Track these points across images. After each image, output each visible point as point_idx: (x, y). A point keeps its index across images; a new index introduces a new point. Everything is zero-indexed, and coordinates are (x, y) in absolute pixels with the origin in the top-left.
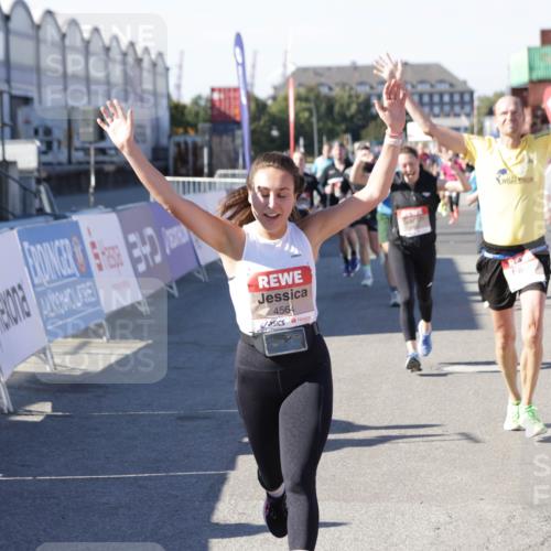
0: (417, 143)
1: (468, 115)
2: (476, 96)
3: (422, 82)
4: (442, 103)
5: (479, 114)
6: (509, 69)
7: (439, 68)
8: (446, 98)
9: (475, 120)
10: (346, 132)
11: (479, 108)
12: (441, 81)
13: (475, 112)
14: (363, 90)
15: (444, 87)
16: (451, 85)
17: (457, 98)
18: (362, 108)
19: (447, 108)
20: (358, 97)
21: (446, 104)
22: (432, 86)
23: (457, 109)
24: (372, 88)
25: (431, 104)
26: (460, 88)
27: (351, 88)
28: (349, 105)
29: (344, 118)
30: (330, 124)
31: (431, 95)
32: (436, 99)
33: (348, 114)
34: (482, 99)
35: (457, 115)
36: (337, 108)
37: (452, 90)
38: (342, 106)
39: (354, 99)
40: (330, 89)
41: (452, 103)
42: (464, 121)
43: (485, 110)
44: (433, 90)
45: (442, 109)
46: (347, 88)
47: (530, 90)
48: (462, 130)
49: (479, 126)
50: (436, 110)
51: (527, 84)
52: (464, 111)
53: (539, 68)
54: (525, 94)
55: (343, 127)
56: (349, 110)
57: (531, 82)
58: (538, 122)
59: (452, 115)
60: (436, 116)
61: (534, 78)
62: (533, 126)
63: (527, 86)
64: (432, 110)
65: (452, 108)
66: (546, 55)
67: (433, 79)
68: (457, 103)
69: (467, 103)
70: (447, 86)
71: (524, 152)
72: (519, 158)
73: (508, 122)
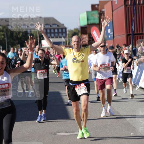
0: (45, 48)
1: (64, 37)
2: (67, 30)
4: (54, 33)
5: (68, 37)
6: (80, 19)
7: (53, 19)
8: (56, 31)
9: (67, 39)
10: (18, 44)
11: (68, 34)
12: (54, 24)
13: (67, 36)
15: (55, 26)
16: (58, 26)
17: (60, 31)
18: (24, 34)
19: (56, 34)
21: (56, 33)
22: (51, 26)
23: (60, 35)
25: (51, 33)
26: (61, 27)
29: (17, 38)
30: (12, 41)
31: (50, 30)
32: (52, 31)
34: (69, 31)
35: (61, 37)
36: (14, 34)
37: (58, 27)
38: (16, 33)
41: (58, 33)
42: (63, 40)
43: (71, 35)
44: (51, 28)
45: (54, 35)
47: (87, 27)
48: (63, 43)
49: (69, 41)
50: (53, 35)
51: (86, 25)
52: (63, 36)
53: (91, 19)
54: (86, 29)
55: (17, 42)
56: (19, 35)
57: (88, 24)
58: (91, 40)
59: (58, 37)
60: (52, 37)
61: (89, 23)
62: (89, 41)
63: (87, 26)
64: (51, 35)
65: (58, 35)
66: (94, 14)
67: (51, 24)
68: (60, 33)
69: (64, 33)
70: (57, 26)
71: (81, 53)
72: (79, 55)
73: (76, 45)
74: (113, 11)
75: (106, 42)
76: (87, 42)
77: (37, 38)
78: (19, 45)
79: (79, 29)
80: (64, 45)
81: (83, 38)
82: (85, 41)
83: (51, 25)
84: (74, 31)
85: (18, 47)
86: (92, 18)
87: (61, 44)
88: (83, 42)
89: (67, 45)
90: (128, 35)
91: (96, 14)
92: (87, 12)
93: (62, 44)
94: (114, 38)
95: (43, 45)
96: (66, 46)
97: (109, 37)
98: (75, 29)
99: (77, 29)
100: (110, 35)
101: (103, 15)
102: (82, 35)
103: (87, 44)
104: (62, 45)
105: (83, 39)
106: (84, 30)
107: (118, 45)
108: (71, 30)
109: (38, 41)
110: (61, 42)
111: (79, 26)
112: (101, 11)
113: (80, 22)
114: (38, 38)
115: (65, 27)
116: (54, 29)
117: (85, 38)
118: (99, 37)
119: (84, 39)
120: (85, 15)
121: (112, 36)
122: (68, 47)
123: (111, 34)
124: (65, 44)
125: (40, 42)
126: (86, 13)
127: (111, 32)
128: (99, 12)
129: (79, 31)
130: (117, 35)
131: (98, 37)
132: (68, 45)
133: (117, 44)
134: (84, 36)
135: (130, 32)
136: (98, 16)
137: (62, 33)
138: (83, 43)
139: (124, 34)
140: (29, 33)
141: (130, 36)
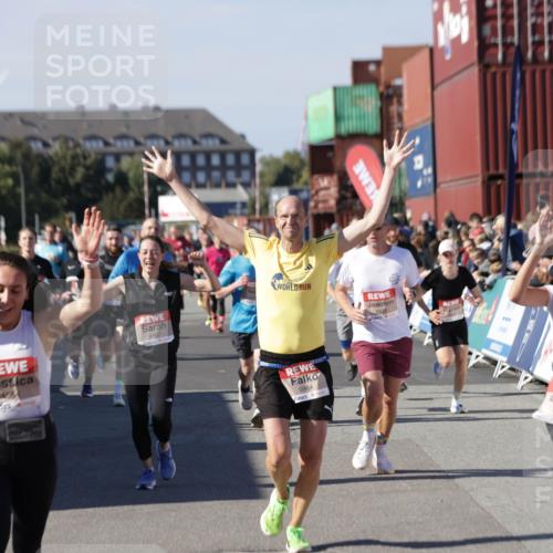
1: (246, 185)
2: (258, 156)
3: (181, 136)
4: (208, 168)
5: (262, 184)
6: (306, 118)
7: (205, 116)
8: (216, 160)
9: (257, 194)
10: (68, 208)
11: (262, 175)
12: (209, 136)
13: (258, 180)
14: (94, 147)
15: (212, 144)
16: (223, 141)
17: (230, 160)
18: (91, 172)
19: (216, 174)
20: (85, 158)
21: (216, 168)
22: (195, 142)
23: (231, 176)
24: (107, 144)
25: (194, 168)
26: (236, 146)
27: (77, 145)
28: (73, 169)
29: (66, 188)
30: (44, 196)
31: (193, 156)
32: (201, 161)
33: (72, 182)
34: (267, 162)
35: (231, 185)
36: (55, 173)
37: (224, 147)
38: (62, 170)
39: (82, 160)
40: (46, 145)
41: (224, 167)
42: (241, 194)
43: (271, 178)
44: (197, 148)
45: (209, 177)
46: (71, 144)
47: (336, 148)
48: (239, 206)
49: (263, 200)
50: (201, 177)
51: (331, 140)
52: (241, 180)
53: (350, 117)
54: (330, 154)
55: (65, 201)
56: (73, 176)
57: (339, 137)
58: (349, 195)
59: (223, 184)
60: (200, 186)
61: (344, 130)
62: (341, 200)
63: (333, 143)
64: (194, 177)
65: (224, 175)
66: (361, 97)
67: (196, 132)
68: (230, 168)
69: (246, 168)
70: (217, 142)
71: (304, 258)
72: (298, 263)
73: (287, 226)
74: (433, 88)
75: (407, 203)
76: (332, 202)
77: (140, 186)
78: (72, 215)
79: (305, 155)
80: (242, 214)
81: (317, 187)
82: (325, 201)
83: (198, 139)
84: (284, 162)
85: (67, 223)
86: (354, 112)
87: (231, 211)
88: (317, 203)
89: (257, 216)
90: (489, 180)
91: (369, 98)
92: (335, 89)
93: (238, 211)
94: (438, 190)
95: (165, 215)
96: (252, 217)
97: (419, 184)
98: (287, 155)
99: (294, 155)
100: (423, 176)
101: (395, 100)
102: (316, 176)
103: (334, 210)
104: (236, 215)
105: (317, 192)
106: (324, 158)
107: (452, 215)
108: (271, 156)
109: (146, 200)
110: (232, 205)
111: (303, 144)
112: (388, 86)
113: (306, 129)
114: (146, 188)
115: (248, 145)
116: (208, 155)
117: (327, 188)
118: (378, 187)
119: (322, 193)
120: (326, 101)
121: (430, 180)
122: (258, 221)
123: (425, 172)
124: (246, 211)
125: (154, 204)
126: (330, 94)
127: (426, 166)
128: (382, 88)
129: (302, 163)
130: (448, 178)
131: (373, 186)
132: (261, 213)
133: (446, 214)
134: (320, 181)
135: (497, 168)
136: (379, 103)
137: (238, 168)
138: (316, 207)
139: (477, 176)
140: (110, 170)
141: (499, 182)
